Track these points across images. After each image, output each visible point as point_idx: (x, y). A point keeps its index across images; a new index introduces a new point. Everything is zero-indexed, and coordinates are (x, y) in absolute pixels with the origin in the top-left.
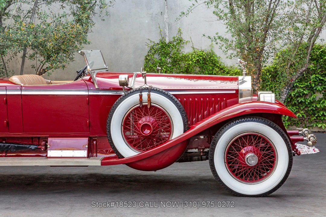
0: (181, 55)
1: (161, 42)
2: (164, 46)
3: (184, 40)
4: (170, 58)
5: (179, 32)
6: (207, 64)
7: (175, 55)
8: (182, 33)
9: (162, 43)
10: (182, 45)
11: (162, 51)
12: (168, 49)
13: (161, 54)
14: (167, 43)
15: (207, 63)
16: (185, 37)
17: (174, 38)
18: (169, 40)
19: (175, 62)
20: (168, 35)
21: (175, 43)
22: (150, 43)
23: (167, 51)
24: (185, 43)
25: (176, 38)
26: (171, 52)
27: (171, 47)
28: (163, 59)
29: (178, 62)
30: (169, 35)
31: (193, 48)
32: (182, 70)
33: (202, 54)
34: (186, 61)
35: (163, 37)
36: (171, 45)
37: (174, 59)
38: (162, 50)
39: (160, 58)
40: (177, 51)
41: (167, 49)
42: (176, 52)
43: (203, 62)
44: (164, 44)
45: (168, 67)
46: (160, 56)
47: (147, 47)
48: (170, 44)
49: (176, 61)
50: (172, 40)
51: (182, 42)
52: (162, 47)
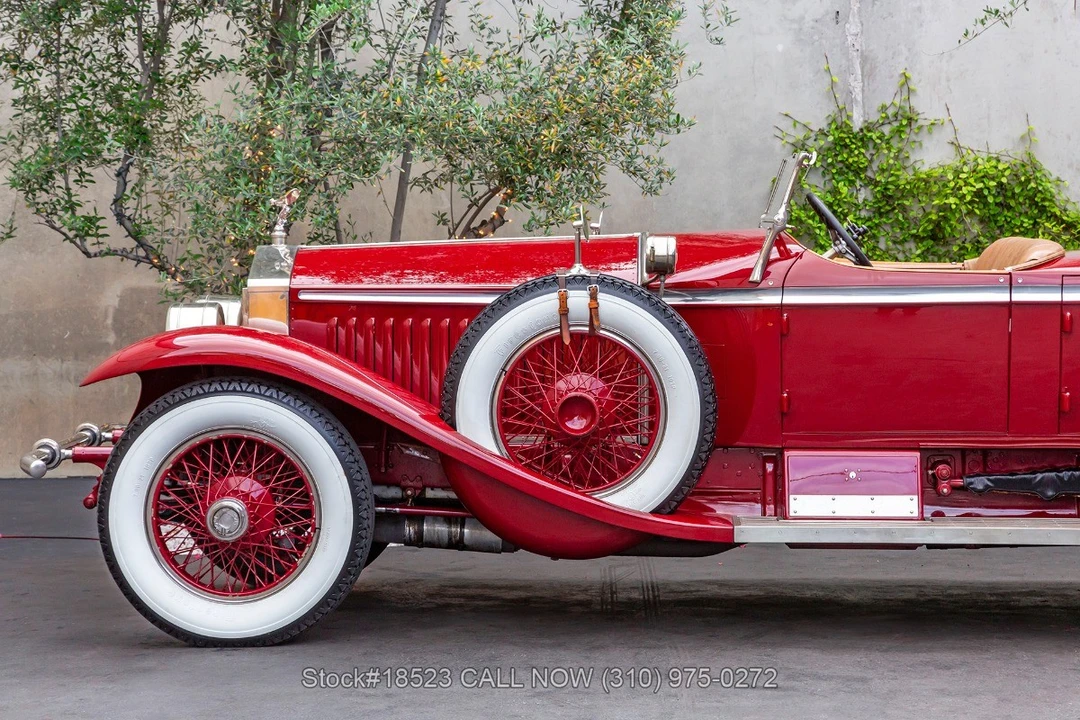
0: (908, 175)
1: (833, 126)
2: (847, 141)
3: (921, 116)
4: (866, 186)
5: (903, 85)
6: (1009, 208)
7: (886, 174)
8: (914, 91)
9: (837, 129)
10: (913, 137)
11: (839, 158)
12: (863, 150)
13: (834, 171)
14: (856, 130)
15: (1012, 203)
16: (927, 107)
17: (884, 108)
18: (864, 116)
19: (888, 201)
20: (859, 98)
21: (887, 130)
22: (791, 131)
23: (856, 159)
24: (925, 129)
25: (891, 112)
26: (871, 161)
27: (871, 145)
28: (844, 190)
29: (898, 199)
30: (863, 99)
31: (959, 147)
32: (914, 231)
33: (996, 167)
34: (931, 196)
35: (841, 106)
36: (874, 137)
37: (886, 189)
38: (836, 155)
39: (828, 187)
40: (896, 158)
41: (856, 152)
42: (891, 161)
43: (1000, 199)
44: (844, 132)
45: (859, 218)
46: (828, 177)
47: (778, 143)
48: (869, 131)
49: (890, 197)
50: (874, 118)
51: (913, 123)
52: (841, 145)
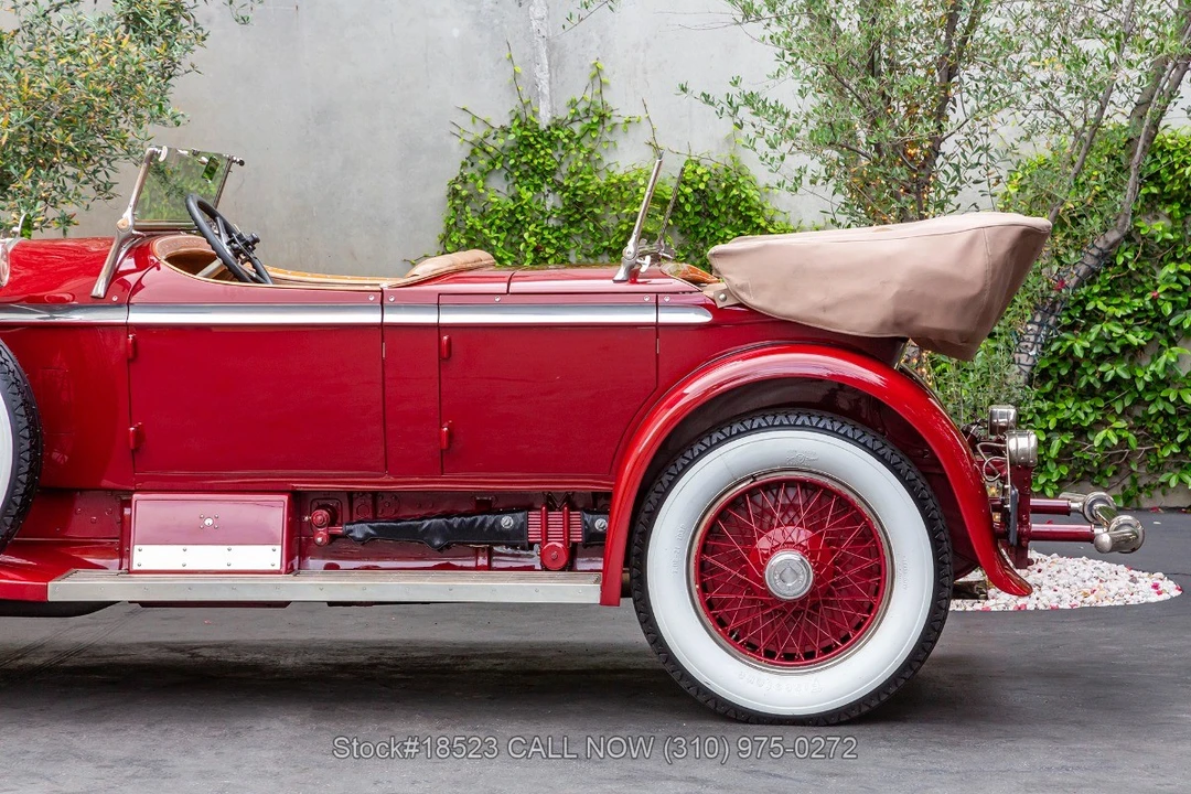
0: (601, 180)
1: (516, 123)
2: (532, 140)
3: (616, 113)
4: (554, 191)
5: (594, 76)
6: (714, 219)
7: (575, 178)
8: (606, 84)
9: (520, 126)
10: (609, 137)
11: (523, 160)
12: (549, 151)
13: (517, 174)
14: (543, 127)
15: (715, 213)
16: (621, 102)
17: (573, 104)
18: (551, 112)
19: (579, 209)
20: (546, 91)
21: (577, 128)
22: (469, 127)
23: (541, 161)
24: (621, 128)
25: (581, 107)
26: (560, 164)
27: (559, 146)
28: (527, 195)
29: (591, 206)
30: (551, 91)
31: (657, 148)
32: (606, 244)
33: (695, 172)
34: (624, 203)
35: (525, 100)
36: (562, 135)
37: (575, 195)
38: (521, 156)
39: (512, 192)
40: (587, 159)
41: (542, 153)
42: (580, 164)
43: (698, 209)
44: (529, 130)
45: (547, 228)
46: (511, 181)
47: (456, 142)
48: (557, 129)
49: (581, 204)
50: (564, 113)
51: (606, 121)
52: (524, 144)
